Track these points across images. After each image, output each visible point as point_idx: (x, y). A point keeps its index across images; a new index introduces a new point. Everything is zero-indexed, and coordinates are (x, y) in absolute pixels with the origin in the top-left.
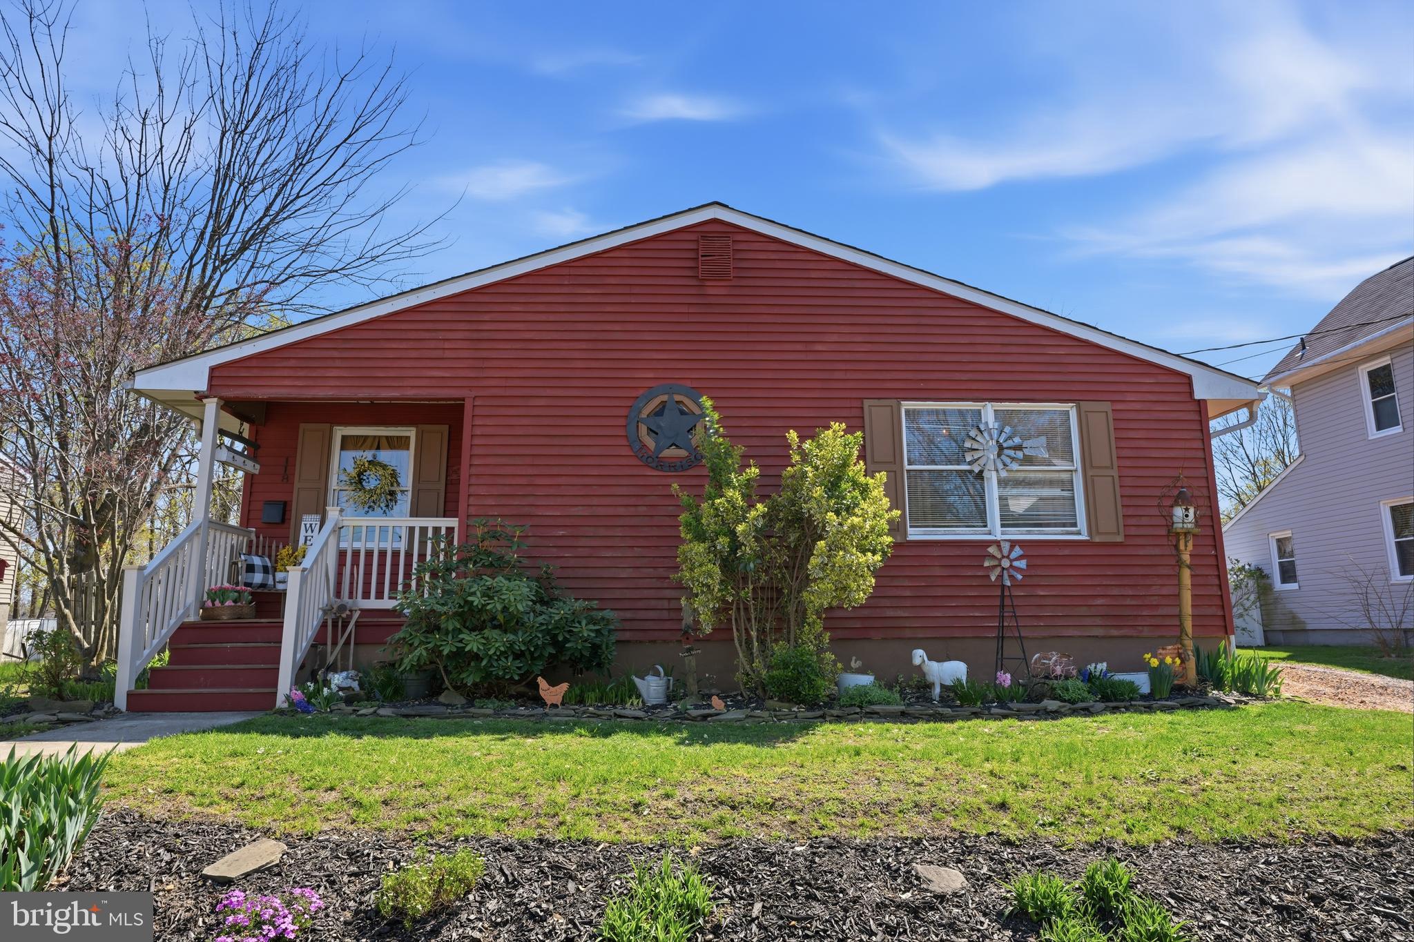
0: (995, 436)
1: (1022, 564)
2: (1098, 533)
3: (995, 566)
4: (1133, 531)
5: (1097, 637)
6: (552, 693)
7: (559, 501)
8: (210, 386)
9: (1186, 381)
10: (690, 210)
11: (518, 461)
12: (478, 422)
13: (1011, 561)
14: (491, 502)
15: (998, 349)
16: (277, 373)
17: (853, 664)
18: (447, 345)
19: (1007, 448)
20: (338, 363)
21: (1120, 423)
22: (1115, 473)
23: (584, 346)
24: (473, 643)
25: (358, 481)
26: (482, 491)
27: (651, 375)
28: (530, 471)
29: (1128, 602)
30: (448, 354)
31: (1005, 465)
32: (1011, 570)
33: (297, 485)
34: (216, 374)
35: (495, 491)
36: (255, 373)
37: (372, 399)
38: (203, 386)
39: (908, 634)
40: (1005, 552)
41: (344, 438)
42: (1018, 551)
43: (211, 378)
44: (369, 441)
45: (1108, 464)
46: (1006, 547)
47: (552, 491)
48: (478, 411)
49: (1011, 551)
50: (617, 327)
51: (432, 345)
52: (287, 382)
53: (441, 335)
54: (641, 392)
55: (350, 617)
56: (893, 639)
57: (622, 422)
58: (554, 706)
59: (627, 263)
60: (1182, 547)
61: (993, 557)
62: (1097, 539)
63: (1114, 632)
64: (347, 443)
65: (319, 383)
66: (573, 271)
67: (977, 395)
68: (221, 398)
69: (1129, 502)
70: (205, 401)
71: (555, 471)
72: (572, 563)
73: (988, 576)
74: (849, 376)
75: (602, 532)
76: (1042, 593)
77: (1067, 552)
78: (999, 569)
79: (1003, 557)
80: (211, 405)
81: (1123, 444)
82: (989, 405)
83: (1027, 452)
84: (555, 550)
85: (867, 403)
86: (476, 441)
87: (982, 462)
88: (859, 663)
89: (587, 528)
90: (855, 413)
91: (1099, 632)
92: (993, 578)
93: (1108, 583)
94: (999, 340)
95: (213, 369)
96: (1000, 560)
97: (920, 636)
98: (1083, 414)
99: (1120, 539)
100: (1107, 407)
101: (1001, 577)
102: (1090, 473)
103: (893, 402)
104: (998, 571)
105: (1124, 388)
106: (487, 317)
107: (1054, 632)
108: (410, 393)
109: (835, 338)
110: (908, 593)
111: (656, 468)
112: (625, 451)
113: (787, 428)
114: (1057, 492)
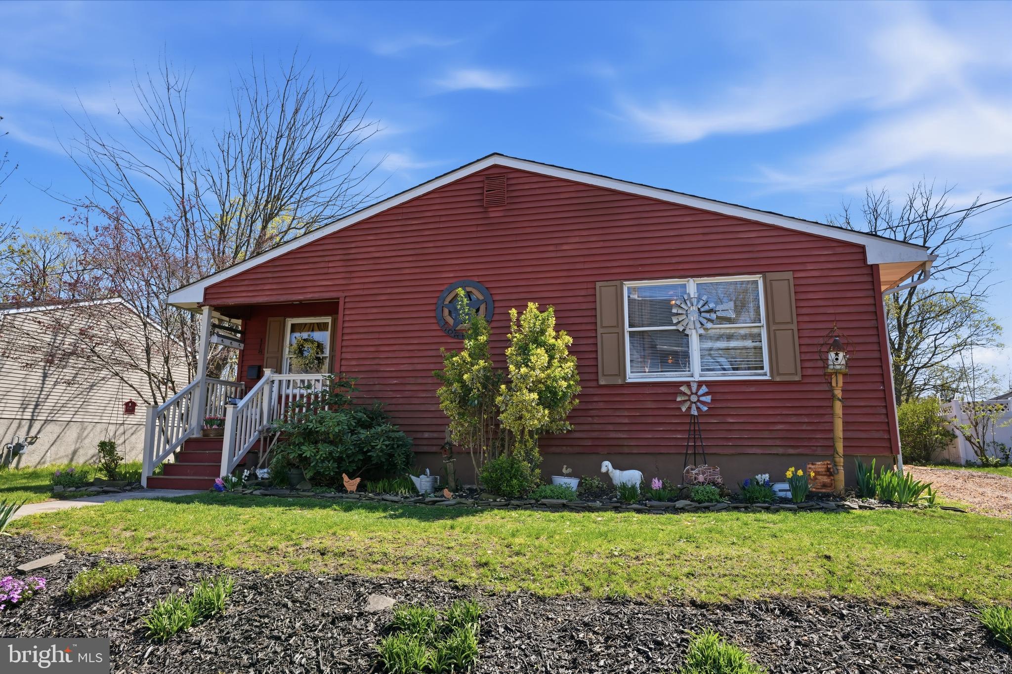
0: (695, 303)
1: (708, 399)
2: (779, 374)
3: (685, 401)
4: (809, 372)
5: (777, 454)
6: (351, 484)
7: (394, 361)
8: (205, 299)
9: (861, 250)
10: (478, 160)
11: (370, 336)
12: (347, 312)
13: (699, 397)
14: (354, 363)
15: (701, 238)
16: (239, 289)
17: (564, 471)
18: (330, 265)
19: (703, 312)
20: (270, 281)
21: (799, 289)
22: (794, 327)
23: (410, 259)
24: (308, 451)
25: (300, 351)
26: (348, 356)
27: (452, 275)
28: (377, 342)
29: (804, 427)
30: (331, 270)
31: (702, 324)
32: (698, 403)
33: (266, 355)
34: (208, 292)
35: (356, 356)
36: (228, 290)
37: (300, 301)
38: (201, 300)
39: (626, 450)
40: (694, 390)
41: (293, 325)
42: (704, 389)
43: (205, 294)
44: (307, 326)
45: (789, 320)
46: (694, 387)
47: (390, 355)
48: (347, 305)
49: (698, 389)
50: (431, 245)
51: (322, 265)
52: (244, 294)
53: (327, 259)
54: (446, 287)
55: (274, 435)
56: (615, 453)
57: (433, 307)
58: (352, 492)
59: (438, 201)
60: (834, 384)
61: (685, 394)
62: (778, 379)
63: (791, 451)
64: (294, 328)
65: (260, 293)
66: (405, 210)
67: (682, 273)
68: (210, 306)
69: (804, 349)
70: (203, 308)
71: (392, 342)
72: (401, 401)
73: (680, 409)
74: (587, 266)
75: (420, 381)
76: (731, 421)
77: (752, 389)
78: (689, 403)
79: (692, 393)
80: (206, 310)
81: (801, 304)
82: (691, 280)
83: (719, 314)
84: (391, 393)
85: (598, 284)
86: (346, 325)
87: (684, 323)
88: (569, 470)
89: (411, 379)
90: (590, 292)
91: (780, 451)
92: (684, 409)
93: (787, 413)
94: (701, 231)
95: (206, 289)
96: (689, 396)
97: (635, 452)
98: (768, 281)
99: (797, 378)
100: (789, 275)
101: (689, 408)
102: (773, 328)
103: (618, 283)
104: (687, 404)
105: (805, 260)
106: (353, 245)
107: (739, 450)
108: (309, 296)
109: (577, 240)
110: (626, 421)
111: (454, 337)
112: (435, 327)
113: (510, 308)
114: (749, 343)
